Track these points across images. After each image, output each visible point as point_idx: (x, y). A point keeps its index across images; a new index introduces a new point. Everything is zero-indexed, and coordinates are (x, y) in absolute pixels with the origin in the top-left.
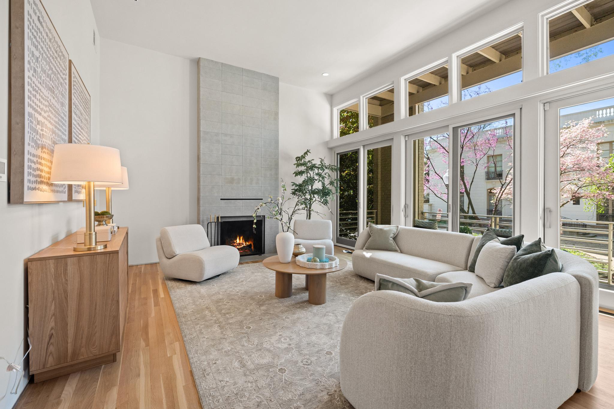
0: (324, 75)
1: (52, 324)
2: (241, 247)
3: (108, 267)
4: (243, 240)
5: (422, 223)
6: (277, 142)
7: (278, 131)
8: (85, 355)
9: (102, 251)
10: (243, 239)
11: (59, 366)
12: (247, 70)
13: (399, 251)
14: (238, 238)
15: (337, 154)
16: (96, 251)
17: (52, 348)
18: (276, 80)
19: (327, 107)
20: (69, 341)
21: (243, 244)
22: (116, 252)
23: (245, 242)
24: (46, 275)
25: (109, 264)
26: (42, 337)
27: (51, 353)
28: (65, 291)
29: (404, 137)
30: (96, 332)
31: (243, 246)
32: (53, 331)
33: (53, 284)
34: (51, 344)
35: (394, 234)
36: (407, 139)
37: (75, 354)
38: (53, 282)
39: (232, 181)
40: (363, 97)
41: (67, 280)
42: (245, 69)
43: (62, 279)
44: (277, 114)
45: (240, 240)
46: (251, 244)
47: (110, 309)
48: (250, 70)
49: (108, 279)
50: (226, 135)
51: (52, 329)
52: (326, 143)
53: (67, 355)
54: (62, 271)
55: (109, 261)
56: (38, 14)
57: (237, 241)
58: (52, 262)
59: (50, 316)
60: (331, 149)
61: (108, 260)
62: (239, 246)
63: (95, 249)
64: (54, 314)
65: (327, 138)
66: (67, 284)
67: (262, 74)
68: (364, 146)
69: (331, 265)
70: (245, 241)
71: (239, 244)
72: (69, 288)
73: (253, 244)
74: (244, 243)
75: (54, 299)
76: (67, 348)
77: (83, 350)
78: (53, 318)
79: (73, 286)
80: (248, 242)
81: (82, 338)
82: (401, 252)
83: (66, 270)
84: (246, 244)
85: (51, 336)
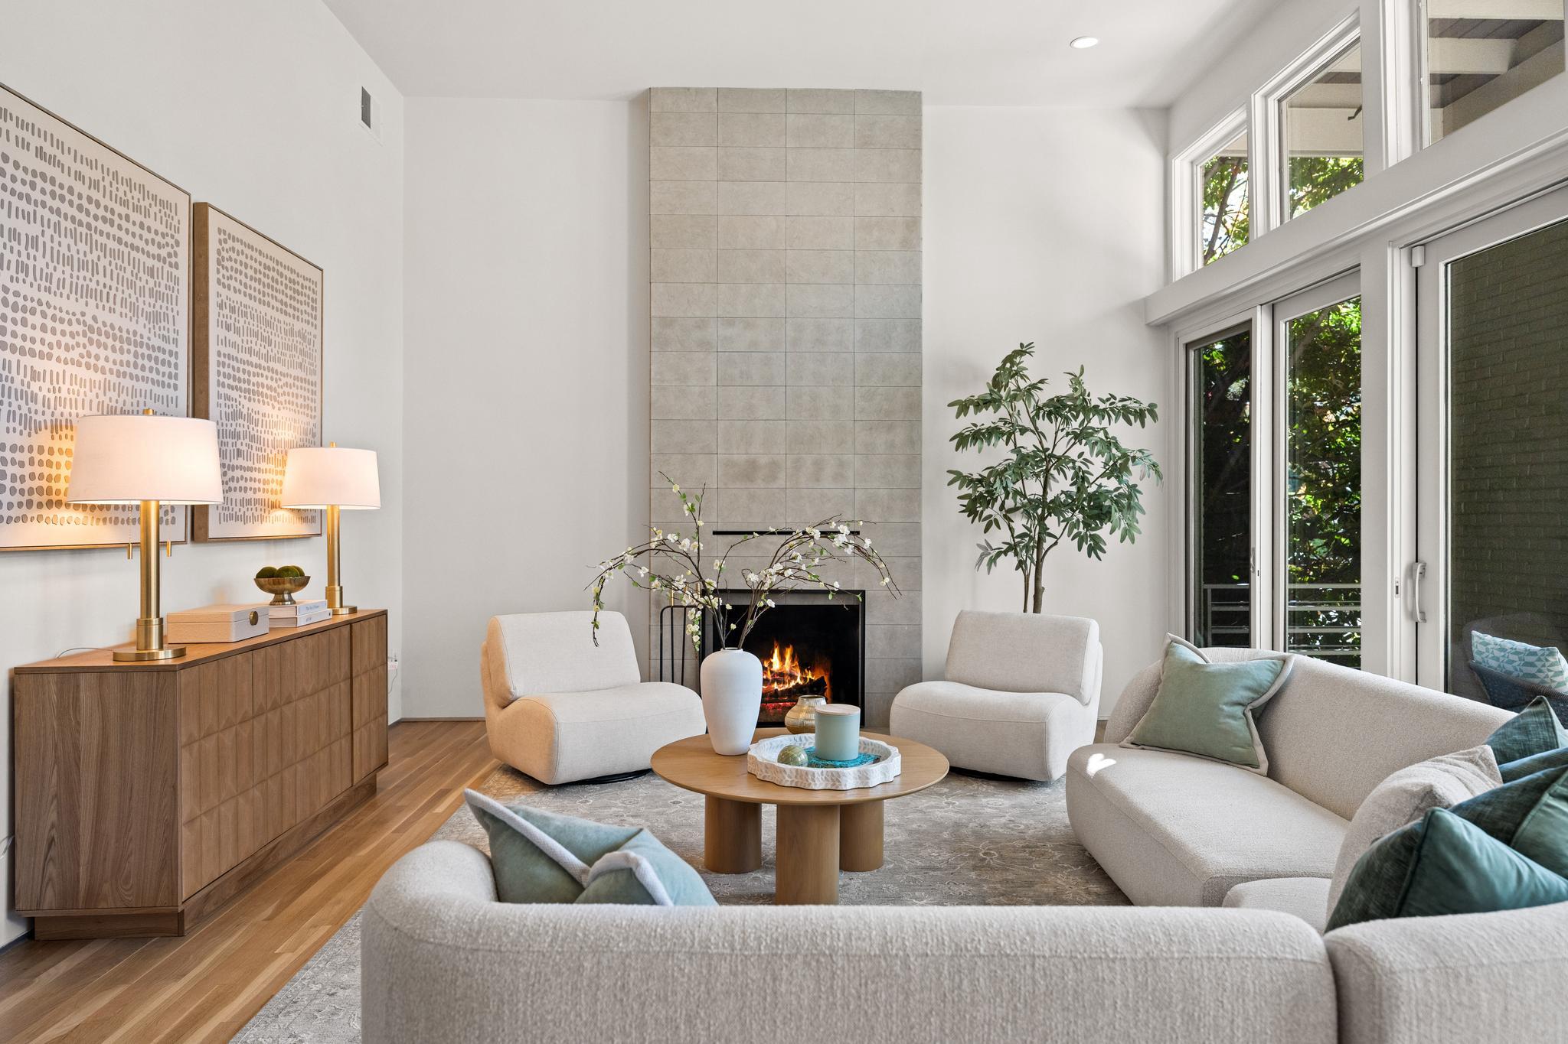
0: (1078, 44)
1: (53, 817)
2: (787, 686)
3: (156, 703)
4: (793, 662)
5: (1497, 654)
6: (914, 326)
7: (917, 285)
8: (110, 902)
9: (170, 662)
10: (793, 657)
11: (65, 913)
12: (801, 91)
13: (1264, 767)
14: (776, 651)
15: (1188, 346)
16: (155, 663)
17: (52, 870)
18: (910, 102)
19: (1149, 159)
20: (81, 862)
21: (793, 677)
22: (172, 669)
23: (802, 671)
24: (43, 706)
25: (156, 695)
26: (36, 840)
27: (50, 879)
28: (76, 747)
29: (1405, 251)
30: (131, 853)
31: (793, 683)
32: (54, 832)
33: (56, 727)
34: (51, 859)
35: (1259, 691)
36: (1418, 261)
37: (92, 894)
38: (55, 724)
39: (749, 472)
40: (1266, 97)
41: (78, 723)
42: (795, 91)
43: (70, 720)
44: (913, 224)
45: (782, 658)
46: (821, 680)
47: (160, 806)
48: (811, 90)
49: (155, 732)
50: (730, 321)
51: (53, 826)
52: (1142, 306)
53: (78, 893)
54: (71, 701)
55: (157, 688)
56: (35, 141)
57: (771, 664)
58: (53, 678)
59: (50, 798)
60: (1163, 327)
61: (155, 686)
62: (779, 682)
63: (151, 657)
64: (56, 795)
65: (1146, 285)
66: (78, 732)
67: (855, 92)
68: (1273, 308)
69: (836, 779)
70: (803, 667)
71: (781, 674)
72: (83, 739)
73: (831, 679)
74: (799, 675)
75: (56, 761)
76: (78, 874)
77: (106, 887)
78: (55, 802)
79: (89, 738)
80: (812, 670)
81: (105, 859)
82: (1273, 774)
83: (77, 699)
84: (805, 679)
85: (51, 842)
